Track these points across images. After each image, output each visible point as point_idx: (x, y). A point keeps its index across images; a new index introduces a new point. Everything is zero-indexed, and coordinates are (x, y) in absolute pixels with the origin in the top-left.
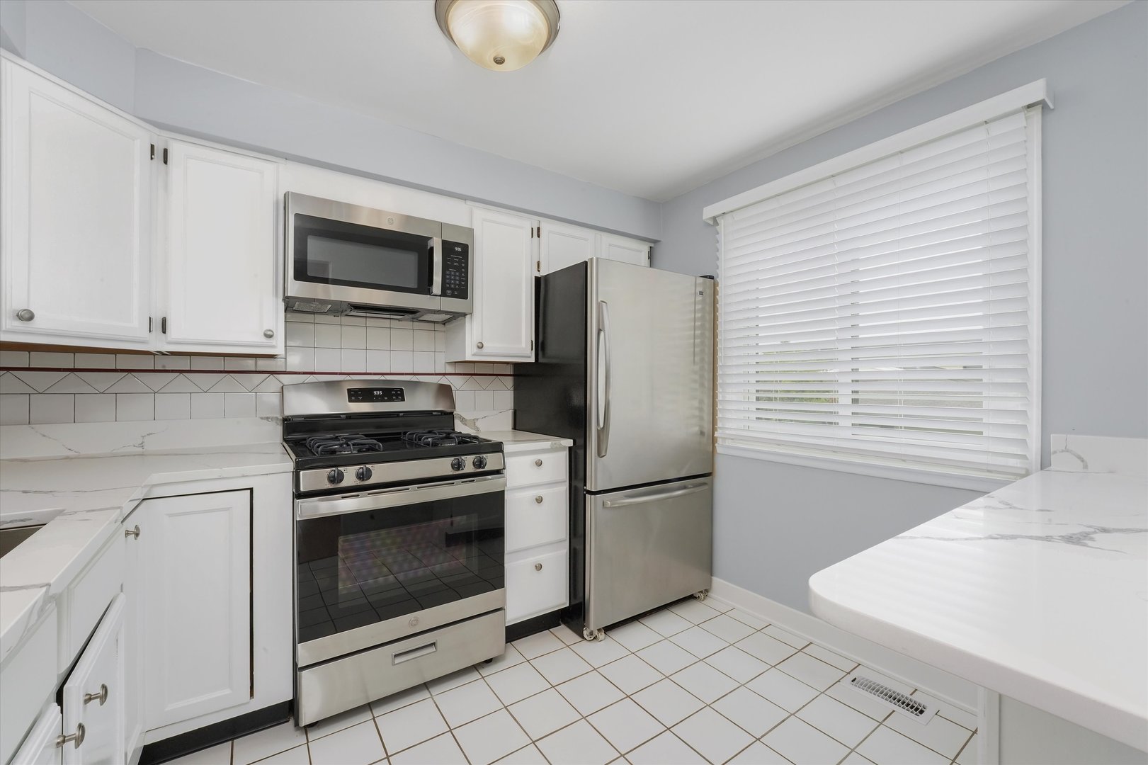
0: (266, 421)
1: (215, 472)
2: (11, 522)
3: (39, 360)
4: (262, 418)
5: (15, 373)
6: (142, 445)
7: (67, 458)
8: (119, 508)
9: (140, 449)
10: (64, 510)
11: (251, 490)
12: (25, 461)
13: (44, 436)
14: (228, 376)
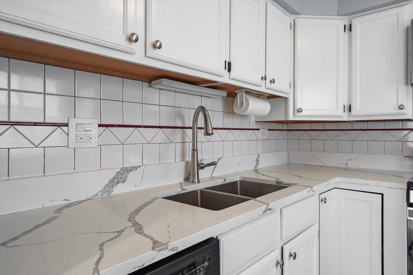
0: (407, 158)
1: (364, 181)
2: (286, 184)
3: (314, 126)
4: (405, 156)
5: (307, 131)
6: (347, 164)
7: (320, 166)
8: (311, 187)
9: (346, 166)
10: (297, 184)
11: (382, 195)
12: (308, 165)
13: (315, 156)
14: (386, 132)
